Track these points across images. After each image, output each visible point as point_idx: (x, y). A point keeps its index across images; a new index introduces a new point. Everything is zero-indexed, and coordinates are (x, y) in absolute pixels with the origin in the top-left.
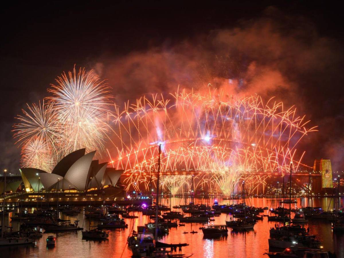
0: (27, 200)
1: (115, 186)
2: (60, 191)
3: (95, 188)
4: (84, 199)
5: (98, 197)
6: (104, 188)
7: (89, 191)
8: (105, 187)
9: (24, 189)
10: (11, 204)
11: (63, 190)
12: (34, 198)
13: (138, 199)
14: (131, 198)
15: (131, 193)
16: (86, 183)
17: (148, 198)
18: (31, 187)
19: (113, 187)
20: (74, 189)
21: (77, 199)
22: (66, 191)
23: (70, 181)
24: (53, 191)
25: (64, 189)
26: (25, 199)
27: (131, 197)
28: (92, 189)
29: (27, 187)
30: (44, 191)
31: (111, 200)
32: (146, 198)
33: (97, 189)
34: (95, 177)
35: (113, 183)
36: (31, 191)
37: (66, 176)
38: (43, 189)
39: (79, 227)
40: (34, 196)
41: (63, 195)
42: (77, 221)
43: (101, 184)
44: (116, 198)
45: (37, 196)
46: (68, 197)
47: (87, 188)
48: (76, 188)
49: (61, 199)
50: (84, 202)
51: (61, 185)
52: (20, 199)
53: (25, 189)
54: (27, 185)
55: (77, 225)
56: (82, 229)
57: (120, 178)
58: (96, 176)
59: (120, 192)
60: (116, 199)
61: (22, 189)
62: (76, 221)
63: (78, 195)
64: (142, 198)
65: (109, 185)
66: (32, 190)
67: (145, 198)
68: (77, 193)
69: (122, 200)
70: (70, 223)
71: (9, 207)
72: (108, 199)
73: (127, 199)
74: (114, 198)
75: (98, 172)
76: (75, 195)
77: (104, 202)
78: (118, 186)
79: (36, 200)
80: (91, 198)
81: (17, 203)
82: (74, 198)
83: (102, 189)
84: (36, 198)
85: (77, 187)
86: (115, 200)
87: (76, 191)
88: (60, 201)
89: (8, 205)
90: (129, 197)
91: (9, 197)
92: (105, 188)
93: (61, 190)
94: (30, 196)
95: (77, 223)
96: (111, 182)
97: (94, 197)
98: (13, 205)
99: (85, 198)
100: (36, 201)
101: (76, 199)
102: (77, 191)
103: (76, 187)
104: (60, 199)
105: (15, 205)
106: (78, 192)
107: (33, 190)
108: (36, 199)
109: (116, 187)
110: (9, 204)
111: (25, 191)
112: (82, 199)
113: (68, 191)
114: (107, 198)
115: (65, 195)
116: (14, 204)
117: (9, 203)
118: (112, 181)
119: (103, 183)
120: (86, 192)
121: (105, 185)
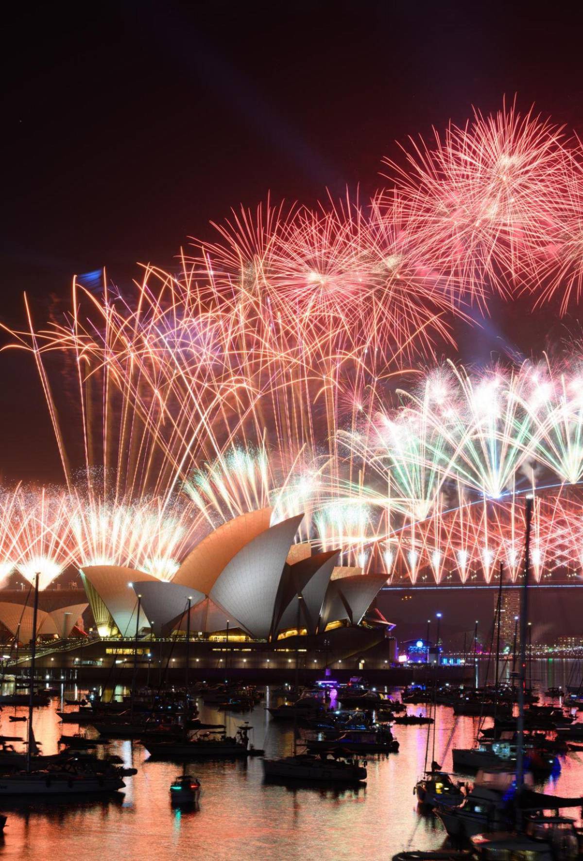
0: (100, 662)
1: (361, 623)
2: (196, 636)
3: (299, 629)
4: (269, 664)
5: (306, 658)
6: (327, 629)
7: (281, 636)
8: (332, 625)
9: (91, 630)
10: (55, 672)
11: (206, 635)
12: (122, 656)
13: (430, 664)
14: (409, 662)
15: (410, 645)
16: (272, 615)
17: (461, 662)
18: (112, 624)
19: (354, 625)
20: (237, 631)
21: (248, 662)
22: (213, 638)
23: (227, 607)
24: (176, 637)
25: (207, 631)
26: (95, 659)
27: (408, 659)
28: (289, 633)
29: (101, 624)
30: (147, 638)
31: (348, 668)
32: (455, 662)
33: (305, 631)
34: (301, 596)
35: (354, 614)
36: (112, 636)
37: (213, 592)
38: (145, 630)
39: (252, 746)
40: (120, 651)
41: (206, 648)
42: (246, 729)
43: (320, 618)
44: (363, 661)
45: (128, 651)
46: (220, 655)
47: (277, 626)
48: (244, 630)
49: (200, 662)
50: (269, 670)
51: (196, 618)
52: (83, 658)
53: (95, 629)
54: (102, 617)
55: (246, 740)
56: (260, 753)
57: (376, 599)
58: (303, 592)
59: (375, 644)
60: (364, 665)
61: (87, 630)
62: (241, 728)
63: (250, 650)
64: (445, 661)
65: (344, 622)
66: (115, 632)
67: (451, 661)
69: (382, 667)
70: (224, 732)
71: (50, 682)
72: (339, 665)
74: (359, 661)
75: (310, 581)
76: (241, 648)
77: (327, 674)
78: (369, 623)
79: (127, 662)
80: (290, 661)
81: (74, 669)
82: (240, 660)
83: (323, 634)
84: (127, 656)
85: (246, 625)
86: (361, 666)
87: (243, 638)
88: (195, 666)
89: (48, 677)
90: (403, 659)
91: (51, 651)
92: (332, 631)
93: (200, 633)
94: (109, 651)
95: (245, 733)
96: (350, 613)
97: (296, 655)
98: (62, 677)
99: (269, 658)
100: (128, 665)
102: (247, 639)
103: (243, 626)
104: (198, 660)
105: (67, 675)
106: (250, 639)
107: (119, 632)
108: (126, 660)
109: (363, 628)
110: (49, 674)
111: (96, 636)
112: (262, 662)
113: (220, 638)
114: (337, 661)
115: (211, 649)
116: (64, 675)
117: (51, 670)
118: (352, 609)
119: (324, 614)
120: (275, 640)
121: (331, 620)
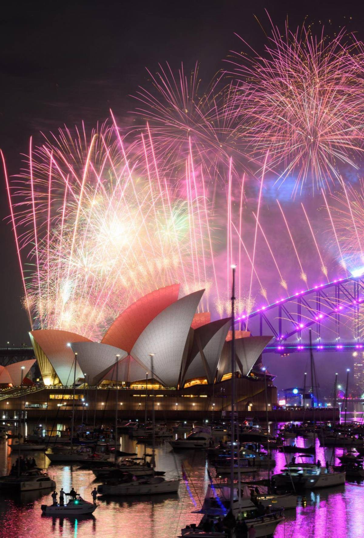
1: (250, 374)
3: (201, 378)
4: (177, 407)
5: (206, 402)
6: (223, 380)
7: (187, 385)
8: (227, 377)
9: (38, 380)
10: (10, 413)
11: (128, 384)
12: (62, 401)
13: (304, 407)
14: (287, 405)
15: (288, 392)
16: (179, 368)
18: (55, 376)
19: (244, 377)
20: (153, 381)
21: (161, 405)
22: (134, 386)
23: (144, 362)
24: (104, 385)
25: (128, 381)
26: (41, 403)
27: (287, 402)
28: (193, 383)
29: (46, 376)
30: (81, 387)
31: (239, 409)
32: (323, 405)
33: (206, 381)
34: (202, 354)
35: (244, 368)
36: (55, 385)
37: (133, 350)
38: (81, 380)
40: (60, 397)
43: (217, 371)
44: (251, 405)
45: (67, 397)
46: (139, 400)
47: (183, 378)
48: (158, 380)
49: (123, 405)
50: (177, 412)
51: (122, 370)
52: (31, 402)
53: (41, 380)
54: (46, 370)
57: (261, 356)
58: (204, 350)
59: (261, 391)
60: (252, 407)
61: (35, 379)
63: (162, 396)
66: (57, 382)
67: (320, 405)
68: (159, 392)
69: (265, 409)
72: (232, 407)
73: (279, 406)
74: (248, 405)
75: (210, 341)
76: (156, 394)
78: (256, 375)
79: (67, 405)
80: (194, 404)
81: (24, 411)
82: (155, 403)
83: (220, 383)
84: (66, 400)
85: (160, 377)
86: (249, 409)
87: (157, 386)
88: (119, 408)
89: (4, 417)
90: (282, 403)
91: (7, 396)
92: (226, 381)
93: (124, 383)
94: (52, 397)
96: (241, 367)
97: (198, 400)
98: (15, 417)
99: (177, 402)
100: (67, 408)
101: (158, 404)
102: (160, 387)
103: (157, 377)
104: (121, 404)
105: (19, 415)
106: (162, 387)
107: (60, 382)
108: (65, 403)
109: (251, 379)
110: (5, 414)
111: (42, 384)
112: (172, 405)
113: (139, 386)
115: (132, 395)
116: (17, 415)
117: (7, 411)
118: (243, 363)
119: (220, 367)
120: (182, 388)
121: (226, 373)
